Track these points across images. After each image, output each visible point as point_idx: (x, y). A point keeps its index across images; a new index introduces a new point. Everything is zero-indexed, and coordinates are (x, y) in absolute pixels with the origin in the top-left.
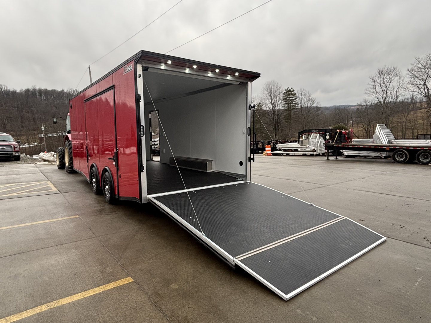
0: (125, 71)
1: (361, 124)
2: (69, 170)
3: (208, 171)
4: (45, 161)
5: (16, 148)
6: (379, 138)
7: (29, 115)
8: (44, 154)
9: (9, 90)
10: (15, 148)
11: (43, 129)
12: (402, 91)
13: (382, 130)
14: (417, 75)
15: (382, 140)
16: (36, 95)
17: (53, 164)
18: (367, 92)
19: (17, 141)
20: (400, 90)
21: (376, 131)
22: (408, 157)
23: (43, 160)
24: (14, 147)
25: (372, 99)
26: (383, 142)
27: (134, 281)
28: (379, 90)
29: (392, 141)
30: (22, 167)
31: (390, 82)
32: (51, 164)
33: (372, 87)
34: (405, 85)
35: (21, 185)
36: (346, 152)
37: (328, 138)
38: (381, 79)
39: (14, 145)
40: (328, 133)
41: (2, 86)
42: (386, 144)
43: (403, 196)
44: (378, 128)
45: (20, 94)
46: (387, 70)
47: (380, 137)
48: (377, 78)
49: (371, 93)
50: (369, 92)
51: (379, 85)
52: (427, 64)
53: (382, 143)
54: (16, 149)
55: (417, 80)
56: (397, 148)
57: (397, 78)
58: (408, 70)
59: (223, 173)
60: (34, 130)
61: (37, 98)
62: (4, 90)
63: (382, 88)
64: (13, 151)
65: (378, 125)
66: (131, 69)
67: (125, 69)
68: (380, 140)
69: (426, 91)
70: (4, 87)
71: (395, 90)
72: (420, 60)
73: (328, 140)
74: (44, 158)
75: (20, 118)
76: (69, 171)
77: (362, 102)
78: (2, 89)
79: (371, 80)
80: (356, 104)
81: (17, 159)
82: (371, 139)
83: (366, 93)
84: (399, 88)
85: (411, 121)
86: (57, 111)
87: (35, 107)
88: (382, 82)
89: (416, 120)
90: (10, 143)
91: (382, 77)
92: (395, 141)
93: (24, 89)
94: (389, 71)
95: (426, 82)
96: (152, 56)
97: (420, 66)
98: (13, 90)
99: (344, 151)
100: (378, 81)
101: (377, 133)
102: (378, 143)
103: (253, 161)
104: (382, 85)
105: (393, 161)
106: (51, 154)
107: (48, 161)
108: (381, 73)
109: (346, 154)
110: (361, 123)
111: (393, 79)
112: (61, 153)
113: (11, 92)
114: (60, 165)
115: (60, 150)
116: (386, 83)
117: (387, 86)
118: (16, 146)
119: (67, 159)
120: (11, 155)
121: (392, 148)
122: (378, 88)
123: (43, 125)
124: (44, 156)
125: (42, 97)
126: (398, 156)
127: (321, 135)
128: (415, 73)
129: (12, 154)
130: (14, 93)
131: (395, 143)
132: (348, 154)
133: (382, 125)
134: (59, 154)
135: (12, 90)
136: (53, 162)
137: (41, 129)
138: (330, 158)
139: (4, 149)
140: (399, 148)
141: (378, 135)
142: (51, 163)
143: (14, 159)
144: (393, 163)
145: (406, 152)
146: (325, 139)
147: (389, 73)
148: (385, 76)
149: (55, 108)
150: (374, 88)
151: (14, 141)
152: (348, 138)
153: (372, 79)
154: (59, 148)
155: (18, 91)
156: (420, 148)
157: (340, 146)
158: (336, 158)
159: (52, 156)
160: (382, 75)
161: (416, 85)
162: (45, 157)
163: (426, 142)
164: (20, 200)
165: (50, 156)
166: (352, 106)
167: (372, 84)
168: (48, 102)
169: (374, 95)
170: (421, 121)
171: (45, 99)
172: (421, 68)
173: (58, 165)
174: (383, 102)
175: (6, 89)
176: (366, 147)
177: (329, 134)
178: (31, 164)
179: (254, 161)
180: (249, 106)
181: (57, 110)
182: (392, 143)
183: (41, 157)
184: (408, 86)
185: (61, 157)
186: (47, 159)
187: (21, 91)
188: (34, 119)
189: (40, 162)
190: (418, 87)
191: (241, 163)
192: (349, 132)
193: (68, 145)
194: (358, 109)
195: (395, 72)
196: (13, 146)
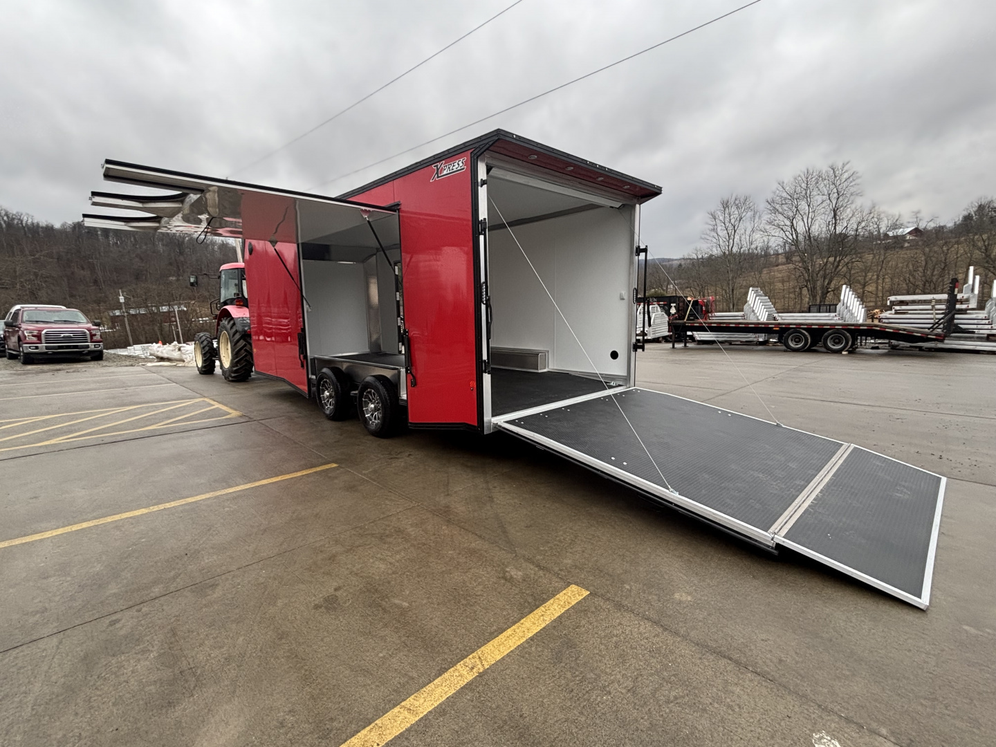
0: (437, 173)
1: (689, 289)
2: (233, 375)
3: (540, 371)
4: (162, 359)
5: (95, 335)
6: (753, 311)
7: (85, 273)
8: (159, 347)
9: (38, 224)
10: (92, 336)
11: (122, 299)
12: (757, 236)
13: (758, 298)
14: (780, 210)
15: (758, 315)
16: (97, 235)
17: (180, 365)
18: (703, 236)
19: (94, 322)
20: (754, 234)
21: (748, 299)
22: (809, 341)
23: (158, 357)
24: (91, 333)
25: (710, 247)
26: (760, 318)
27: (591, 593)
28: (723, 233)
29: (776, 315)
30: (120, 372)
31: (740, 220)
32: (175, 366)
33: (711, 227)
34: (762, 225)
35: (156, 407)
36: (699, 336)
37: (673, 311)
38: (726, 215)
39: (89, 330)
40: (674, 303)
41: (22, 214)
42: (765, 320)
43: (873, 404)
44: (751, 295)
45: (62, 232)
46: (736, 199)
47: (754, 309)
48: (719, 213)
49: (710, 238)
50: (706, 236)
51: (723, 224)
52: (795, 192)
53: (758, 320)
54: (95, 338)
55: (781, 217)
56: (791, 326)
57: (750, 214)
58: (768, 202)
59: (573, 374)
60: (98, 302)
61: (98, 240)
62: (26, 224)
63: (727, 229)
64: (89, 340)
65: (751, 289)
66: (459, 168)
67: (438, 169)
68: (755, 314)
69: (795, 237)
70: (25, 219)
71: (748, 233)
72: (785, 184)
73: (673, 315)
74: (160, 354)
75: (65, 279)
76: (232, 377)
77: (691, 253)
78: (22, 221)
79: (711, 217)
80: (678, 257)
81: (97, 356)
82: (741, 314)
83: (701, 238)
84: (753, 231)
85: (766, 284)
86: (143, 267)
87: (96, 258)
88: (727, 220)
89: (773, 283)
90: (80, 325)
91: (727, 211)
92: (779, 316)
93: (70, 222)
94: (737, 202)
95: (794, 222)
96: (514, 141)
97: (785, 195)
98: (45, 223)
99: (694, 333)
100: (721, 218)
101: (750, 303)
102: (752, 319)
103: (641, 350)
104: (727, 225)
105: (784, 348)
106: (175, 346)
107: (169, 360)
108: (725, 205)
109: (699, 339)
110: (687, 288)
111: (744, 214)
112: (205, 343)
113: (42, 228)
114: (203, 367)
115: (204, 338)
116: (733, 221)
117: (734, 227)
118: (94, 332)
119: (224, 355)
120: (86, 350)
121: (784, 326)
122: (721, 230)
123: (123, 292)
124: (160, 349)
125: (111, 239)
126: (792, 340)
127: (663, 307)
128: (777, 207)
129: (88, 346)
130: (49, 230)
131: (779, 318)
132: (702, 339)
133: (756, 289)
134: (202, 346)
135: (43, 223)
136: (178, 362)
137: (119, 299)
138: (677, 346)
139: (70, 337)
140: (794, 326)
141: (752, 306)
142: (175, 364)
143: (89, 358)
144: (785, 351)
145: (806, 334)
146: (668, 314)
147: (737, 205)
148: (733, 210)
149: (137, 259)
150: (714, 229)
151: (88, 323)
152: (707, 312)
153: (712, 215)
154: (202, 334)
155: (57, 225)
156: (828, 327)
157: (695, 325)
158: (685, 345)
159: (177, 350)
160: (727, 209)
161: (778, 226)
162: (162, 352)
163: (828, 316)
164: (183, 438)
165: (173, 351)
166: (673, 260)
167: (712, 223)
168: (124, 249)
169: (714, 240)
170: (779, 285)
171: (117, 243)
172: (785, 199)
173: (200, 365)
174: (729, 251)
175: (30, 221)
176: (740, 326)
177: (675, 305)
178: (132, 365)
179: (643, 350)
180: (637, 248)
181: (143, 265)
182: (775, 319)
183: (152, 352)
184: (768, 227)
185: (207, 352)
186: (165, 355)
187: (63, 225)
188: (96, 282)
189: (151, 362)
190: (782, 230)
191: (614, 355)
192: (708, 301)
193: (229, 327)
194: (680, 265)
195: (748, 203)
196: (88, 332)
